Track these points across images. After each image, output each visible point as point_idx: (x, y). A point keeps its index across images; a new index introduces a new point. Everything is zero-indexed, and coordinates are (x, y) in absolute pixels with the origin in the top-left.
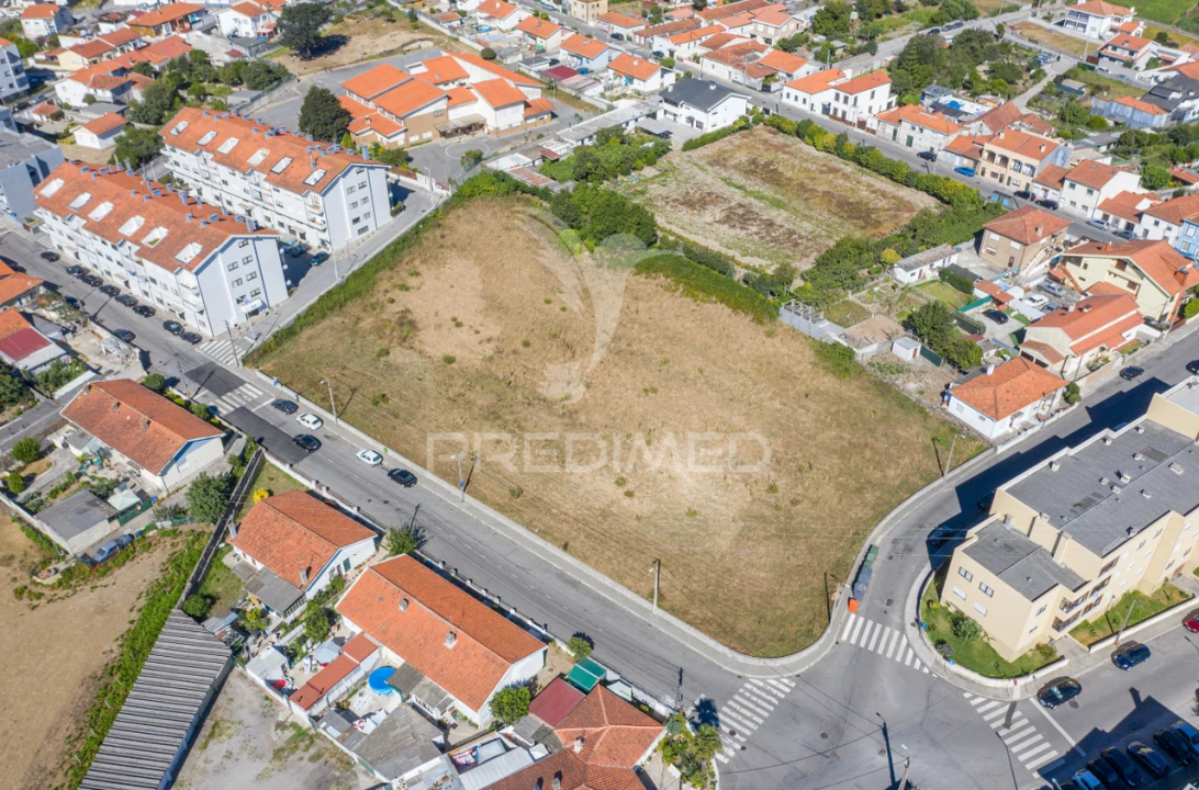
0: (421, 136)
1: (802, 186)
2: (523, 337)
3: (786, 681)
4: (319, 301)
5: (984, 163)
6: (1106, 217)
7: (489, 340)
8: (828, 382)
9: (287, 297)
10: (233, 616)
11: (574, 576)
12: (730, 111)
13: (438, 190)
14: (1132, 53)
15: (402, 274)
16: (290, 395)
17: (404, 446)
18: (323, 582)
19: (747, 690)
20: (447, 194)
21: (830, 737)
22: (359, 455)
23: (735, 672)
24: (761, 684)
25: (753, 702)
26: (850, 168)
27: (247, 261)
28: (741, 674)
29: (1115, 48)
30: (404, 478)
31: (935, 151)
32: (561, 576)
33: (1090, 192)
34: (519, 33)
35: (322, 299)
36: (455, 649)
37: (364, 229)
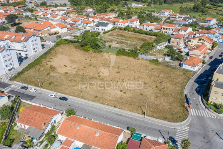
0: (45, 35)
1: (130, 37)
2: (83, 66)
3: (186, 127)
4: (28, 66)
5: (162, 30)
6: (189, 36)
7: (75, 68)
8: (155, 66)
9: (19, 66)
10: (22, 143)
11: (119, 113)
12: (110, 27)
13: (52, 44)
14: (175, 16)
15: (48, 59)
16: (25, 85)
17: (61, 92)
18: (49, 128)
19: (178, 131)
20: (54, 44)
21: (206, 138)
22: (49, 95)
23: (173, 128)
24: (181, 129)
25: (182, 134)
26: (137, 34)
27: (8, 55)
28: (175, 128)
29: (172, 16)
30: (64, 99)
31: (152, 30)
32: (116, 114)
33: (185, 31)
34: (60, 20)
35: (29, 65)
36: (99, 136)
37: (36, 51)
